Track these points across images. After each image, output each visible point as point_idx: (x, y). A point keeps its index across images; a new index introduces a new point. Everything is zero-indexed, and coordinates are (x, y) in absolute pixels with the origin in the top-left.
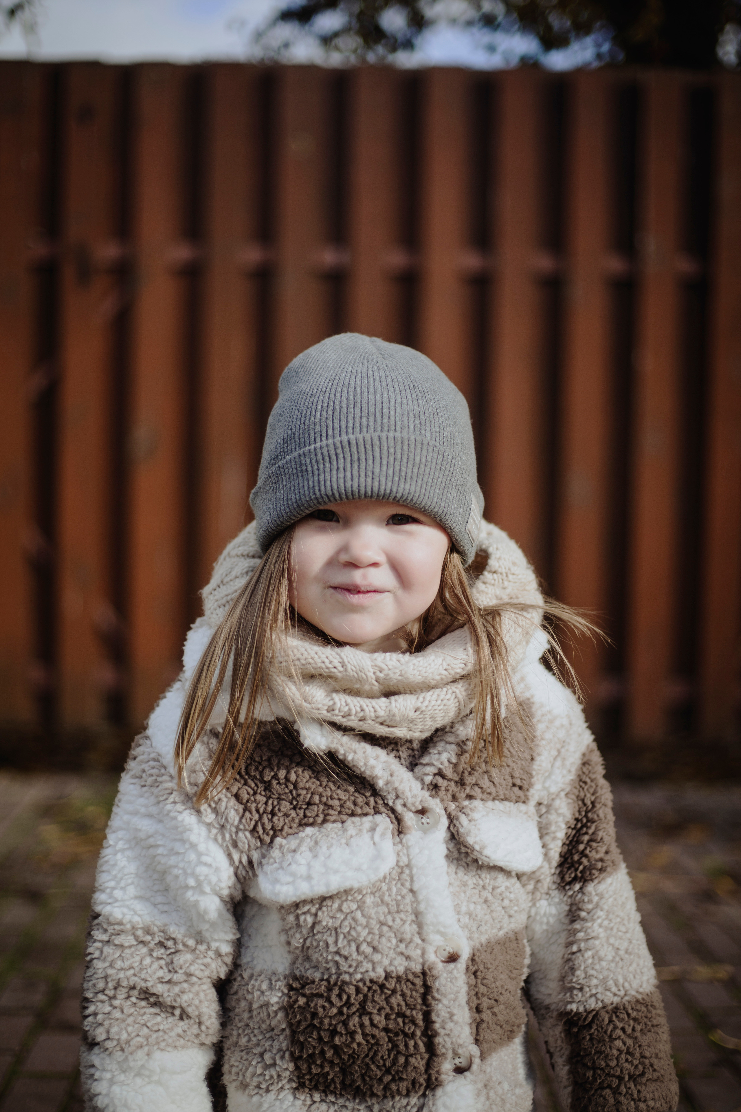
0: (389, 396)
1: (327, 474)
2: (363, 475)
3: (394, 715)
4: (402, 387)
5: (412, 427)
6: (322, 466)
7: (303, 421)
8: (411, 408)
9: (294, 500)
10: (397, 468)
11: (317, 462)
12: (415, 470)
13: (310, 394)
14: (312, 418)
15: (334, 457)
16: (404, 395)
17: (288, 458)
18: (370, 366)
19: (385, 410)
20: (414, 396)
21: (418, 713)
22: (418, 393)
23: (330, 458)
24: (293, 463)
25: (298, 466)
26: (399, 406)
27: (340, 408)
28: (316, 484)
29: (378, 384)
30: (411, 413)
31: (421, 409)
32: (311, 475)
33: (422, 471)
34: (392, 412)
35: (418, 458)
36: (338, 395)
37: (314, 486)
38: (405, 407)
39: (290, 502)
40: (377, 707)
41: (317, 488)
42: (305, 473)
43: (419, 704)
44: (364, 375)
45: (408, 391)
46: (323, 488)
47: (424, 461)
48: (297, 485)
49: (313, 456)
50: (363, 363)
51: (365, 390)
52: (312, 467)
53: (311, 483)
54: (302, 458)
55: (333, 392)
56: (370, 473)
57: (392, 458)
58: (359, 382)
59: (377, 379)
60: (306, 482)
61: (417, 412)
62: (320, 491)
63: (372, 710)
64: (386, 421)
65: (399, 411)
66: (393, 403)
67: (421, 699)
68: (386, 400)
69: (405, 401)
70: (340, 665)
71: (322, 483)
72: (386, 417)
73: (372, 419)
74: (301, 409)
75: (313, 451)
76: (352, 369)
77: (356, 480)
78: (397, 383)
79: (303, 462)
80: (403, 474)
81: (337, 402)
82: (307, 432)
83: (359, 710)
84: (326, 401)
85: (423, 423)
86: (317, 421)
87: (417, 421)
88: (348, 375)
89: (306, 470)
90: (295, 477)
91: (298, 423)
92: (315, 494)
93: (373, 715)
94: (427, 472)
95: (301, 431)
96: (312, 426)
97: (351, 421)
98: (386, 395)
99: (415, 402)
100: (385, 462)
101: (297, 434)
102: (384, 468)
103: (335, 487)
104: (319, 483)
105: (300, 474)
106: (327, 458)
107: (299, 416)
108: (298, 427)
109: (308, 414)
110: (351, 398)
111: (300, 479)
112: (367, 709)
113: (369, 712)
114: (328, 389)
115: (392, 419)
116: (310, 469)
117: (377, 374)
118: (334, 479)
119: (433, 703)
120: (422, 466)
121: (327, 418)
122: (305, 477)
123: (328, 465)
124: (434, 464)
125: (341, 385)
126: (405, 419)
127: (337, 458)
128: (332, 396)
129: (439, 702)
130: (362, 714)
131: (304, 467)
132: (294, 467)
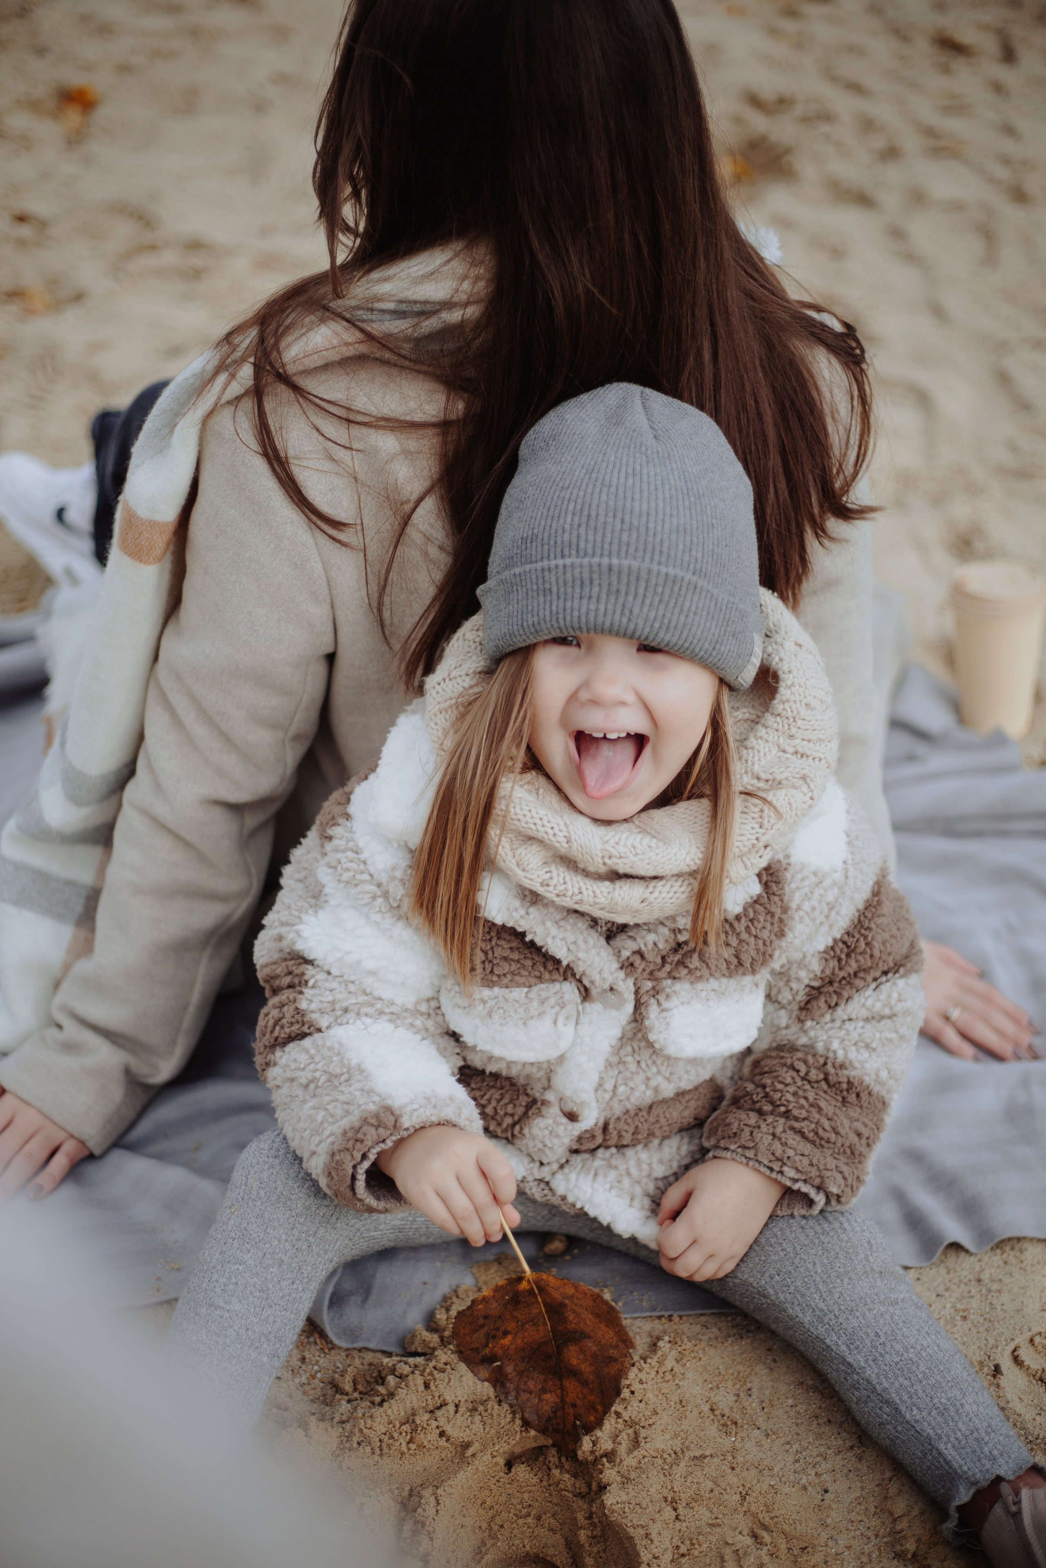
0: (657, 505)
1: (576, 602)
2: (618, 612)
3: (616, 904)
4: (673, 492)
5: (681, 547)
6: (570, 590)
7: (549, 522)
8: (682, 522)
9: (530, 623)
10: (661, 612)
11: (565, 583)
12: (682, 618)
13: (560, 485)
14: (562, 521)
15: (587, 582)
16: (674, 503)
17: (528, 567)
18: (638, 455)
19: (651, 525)
20: (687, 503)
21: (645, 904)
22: (693, 499)
23: (582, 582)
24: (534, 577)
25: (540, 582)
26: (667, 518)
27: (597, 515)
28: (561, 611)
29: (645, 486)
30: (681, 529)
31: (694, 522)
32: (555, 597)
33: (690, 620)
34: (659, 528)
35: (687, 604)
36: (596, 496)
37: (557, 613)
38: (675, 520)
39: (525, 624)
40: (598, 892)
41: (561, 616)
42: (548, 592)
43: (647, 895)
44: (630, 471)
45: (680, 498)
46: (568, 618)
47: (693, 609)
48: (535, 604)
49: (560, 574)
50: (629, 447)
51: (629, 493)
52: (558, 589)
53: (554, 608)
54: (546, 573)
55: (589, 490)
56: (627, 612)
57: (657, 599)
58: (622, 481)
59: (645, 479)
60: (548, 605)
61: (688, 526)
62: (564, 619)
63: (592, 894)
64: (650, 539)
65: (667, 526)
66: (660, 516)
67: (651, 889)
68: (653, 512)
69: (675, 512)
70: (564, 840)
71: (568, 611)
72: (651, 533)
73: (634, 535)
74: (548, 504)
75: (561, 568)
76: (616, 457)
77: (609, 617)
78: (667, 487)
79: (547, 578)
80: (666, 621)
81: (594, 506)
82: (553, 538)
83: (576, 891)
84: (580, 502)
85: (695, 540)
86: (567, 527)
87: (688, 538)
88: (610, 467)
89: (550, 589)
90: (535, 594)
91: (543, 523)
92: (558, 622)
93: (591, 900)
94: (696, 623)
95: (546, 535)
96: (560, 532)
97: (609, 535)
98: (653, 504)
99: (688, 513)
100: (648, 602)
101: (540, 537)
102: (645, 610)
103: (584, 620)
104: (565, 610)
105: (541, 593)
106: (578, 582)
107: (545, 514)
108: (542, 529)
109: (556, 515)
110: (612, 503)
111: (541, 598)
112: (585, 893)
113: (587, 896)
114: (584, 485)
115: (659, 537)
116: (554, 589)
117: (645, 471)
118: (584, 610)
119: (664, 895)
120: (691, 615)
121: (579, 526)
122: (548, 598)
123: (578, 590)
124: (705, 613)
125: (600, 482)
126: (674, 536)
127: (591, 583)
128: (588, 495)
129: (671, 895)
130: (579, 897)
131: (547, 586)
132: (534, 581)
